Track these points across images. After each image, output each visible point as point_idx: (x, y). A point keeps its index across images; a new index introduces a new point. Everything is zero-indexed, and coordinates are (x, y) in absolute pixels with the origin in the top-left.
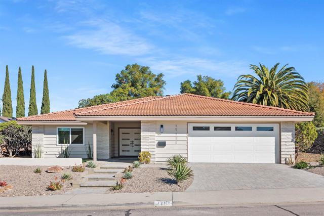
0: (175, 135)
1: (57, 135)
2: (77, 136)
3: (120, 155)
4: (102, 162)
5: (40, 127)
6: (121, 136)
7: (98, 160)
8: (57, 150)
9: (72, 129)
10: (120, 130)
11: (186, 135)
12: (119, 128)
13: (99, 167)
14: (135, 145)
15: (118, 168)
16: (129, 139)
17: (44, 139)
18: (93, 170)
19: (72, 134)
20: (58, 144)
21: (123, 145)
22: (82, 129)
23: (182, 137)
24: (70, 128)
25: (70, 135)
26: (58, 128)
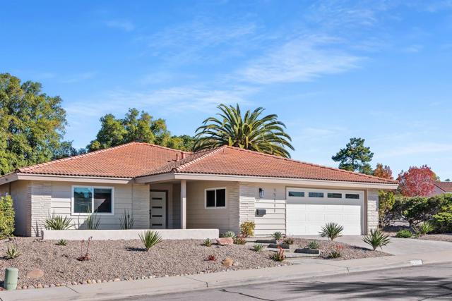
0: (273, 201)
1: (73, 199)
2: (103, 201)
5: (45, 184)
9: (95, 190)
11: (284, 201)
17: (52, 205)
19: (95, 198)
20: (73, 213)
22: (110, 190)
23: (280, 203)
24: (93, 187)
25: (93, 199)
26: (73, 187)
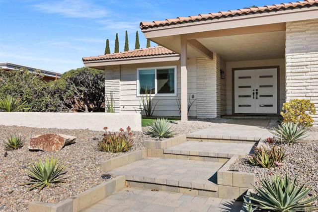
1: (138, 81)
2: (165, 81)
3: (236, 112)
4: (206, 123)
5: (115, 69)
6: (238, 82)
7: (190, 118)
8: (138, 103)
9: (158, 71)
10: (236, 72)
12: (233, 70)
13: (183, 136)
14: (261, 96)
15: (231, 140)
16: (250, 87)
17: (121, 88)
18: (158, 146)
19: (157, 79)
20: (139, 95)
21: (240, 96)
24: (155, 69)
25: (156, 80)
26: (138, 69)
